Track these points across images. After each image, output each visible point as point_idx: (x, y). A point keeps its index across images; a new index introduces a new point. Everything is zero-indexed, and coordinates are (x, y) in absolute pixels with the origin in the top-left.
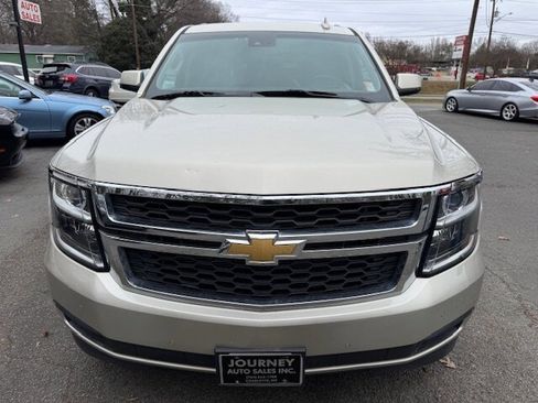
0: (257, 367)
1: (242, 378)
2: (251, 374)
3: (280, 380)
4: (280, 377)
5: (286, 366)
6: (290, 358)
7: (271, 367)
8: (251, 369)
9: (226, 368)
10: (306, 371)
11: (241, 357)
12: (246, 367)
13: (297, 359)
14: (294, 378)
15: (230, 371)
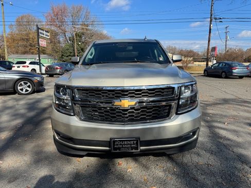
0: (124, 144)
1: (119, 149)
2: (122, 147)
3: (132, 150)
4: (132, 148)
5: (134, 144)
6: (135, 140)
7: (129, 144)
8: (122, 145)
9: (114, 145)
10: (141, 148)
11: (119, 141)
12: (121, 144)
13: (137, 141)
14: (137, 148)
15: (115, 146)
